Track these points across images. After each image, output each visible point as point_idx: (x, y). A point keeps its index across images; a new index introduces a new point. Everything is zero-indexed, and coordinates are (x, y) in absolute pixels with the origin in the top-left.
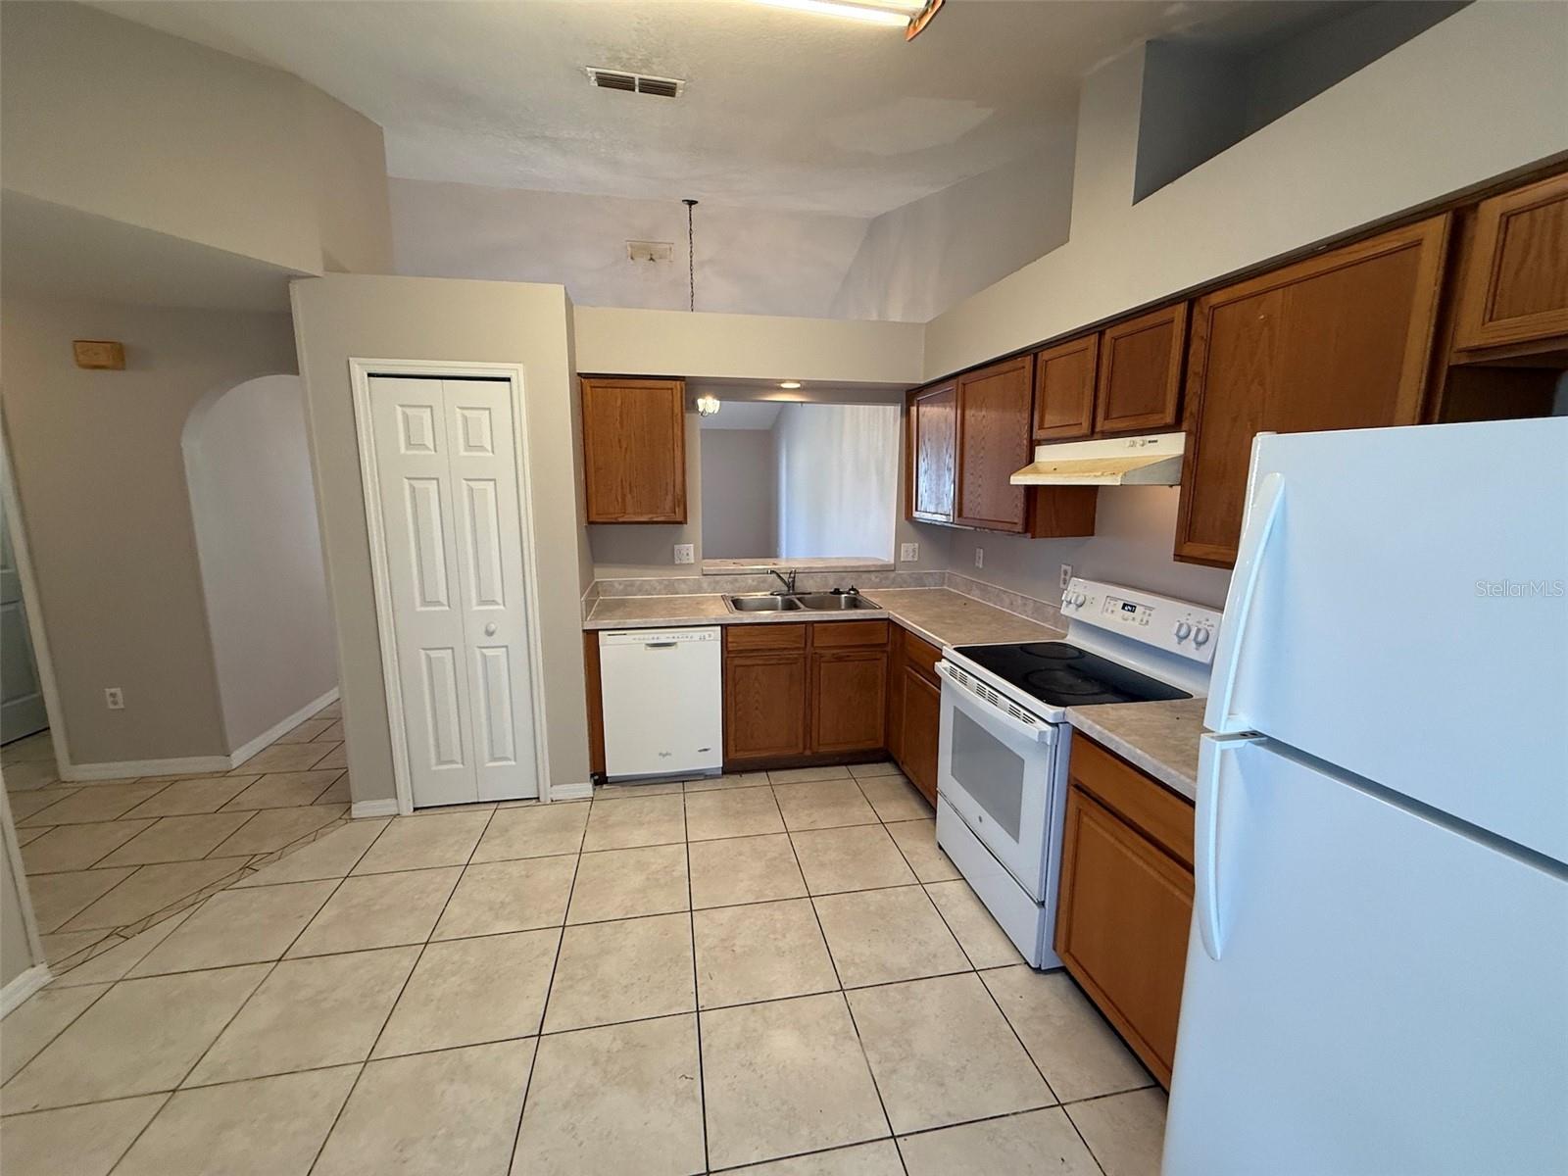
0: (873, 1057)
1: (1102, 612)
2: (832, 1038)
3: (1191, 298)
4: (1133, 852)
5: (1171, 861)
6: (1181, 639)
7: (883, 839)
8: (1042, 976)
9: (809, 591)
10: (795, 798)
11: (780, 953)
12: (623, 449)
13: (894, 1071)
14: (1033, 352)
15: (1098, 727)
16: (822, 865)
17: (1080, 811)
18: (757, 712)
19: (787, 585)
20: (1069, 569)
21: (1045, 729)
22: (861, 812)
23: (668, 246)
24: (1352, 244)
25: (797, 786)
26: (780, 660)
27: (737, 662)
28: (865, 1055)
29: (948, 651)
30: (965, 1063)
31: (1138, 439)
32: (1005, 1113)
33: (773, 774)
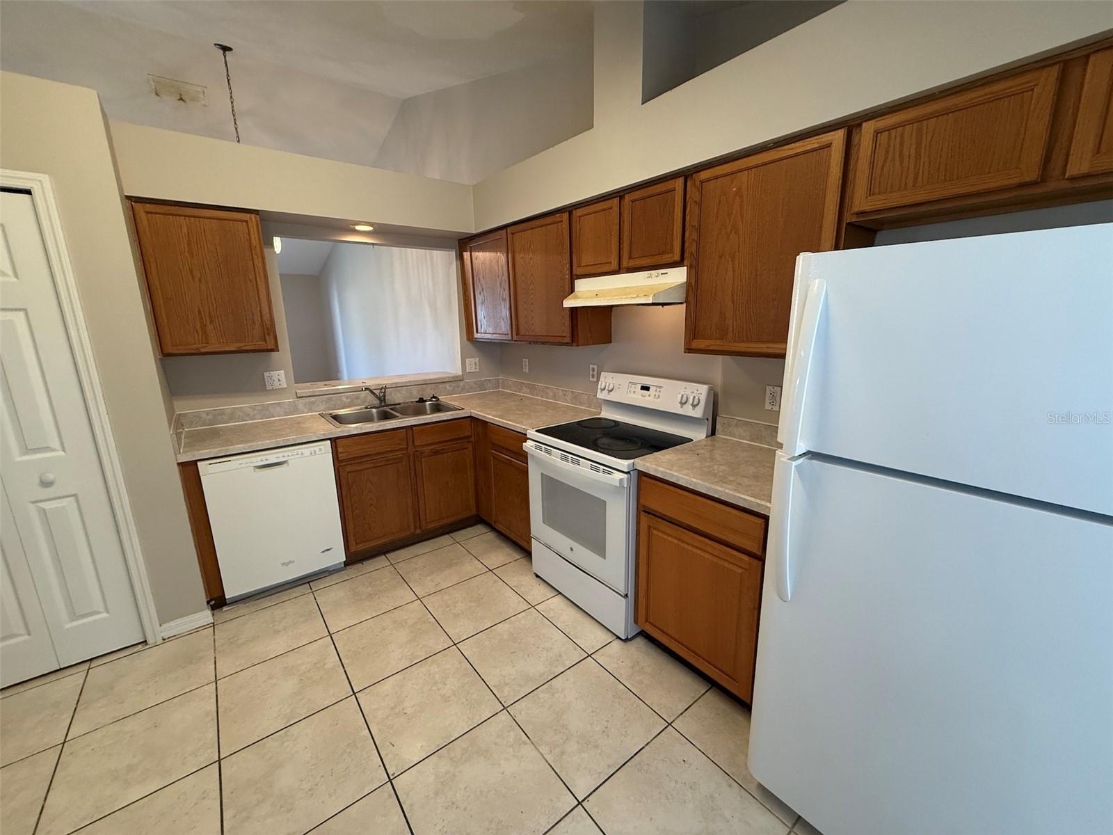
0: (544, 750)
1: (627, 393)
2: (511, 750)
3: (686, 174)
4: (693, 546)
5: (721, 546)
6: (682, 404)
7: (495, 582)
8: (630, 643)
9: (397, 402)
10: (416, 569)
11: (446, 699)
12: (197, 280)
13: (563, 753)
14: (570, 209)
15: (661, 469)
16: (456, 616)
17: (649, 527)
18: (373, 508)
19: (379, 398)
20: (595, 367)
21: (621, 477)
22: (471, 567)
23: (199, 89)
24: (791, 143)
25: (414, 560)
26: (387, 461)
27: (349, 468)
28: (538, 750)
29: (531, 433)
30: (606, 724)
31: (654, 272)
32: (642, 747)
33: (390, 556)
